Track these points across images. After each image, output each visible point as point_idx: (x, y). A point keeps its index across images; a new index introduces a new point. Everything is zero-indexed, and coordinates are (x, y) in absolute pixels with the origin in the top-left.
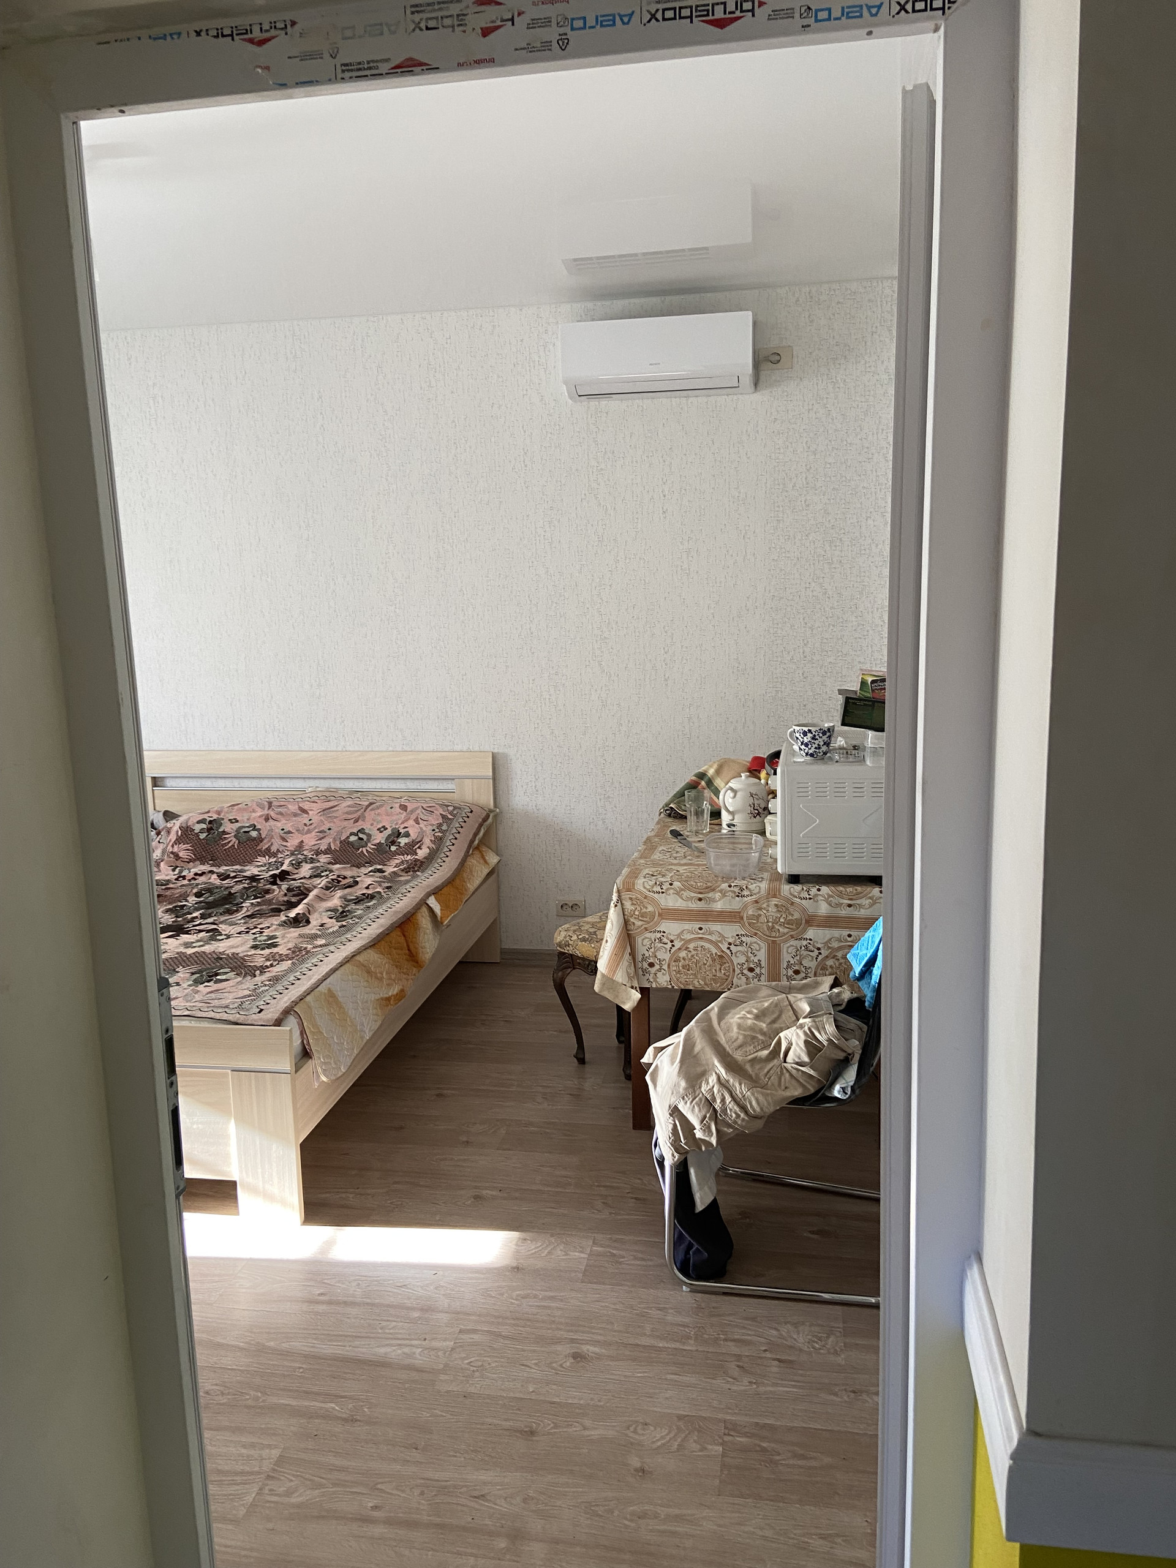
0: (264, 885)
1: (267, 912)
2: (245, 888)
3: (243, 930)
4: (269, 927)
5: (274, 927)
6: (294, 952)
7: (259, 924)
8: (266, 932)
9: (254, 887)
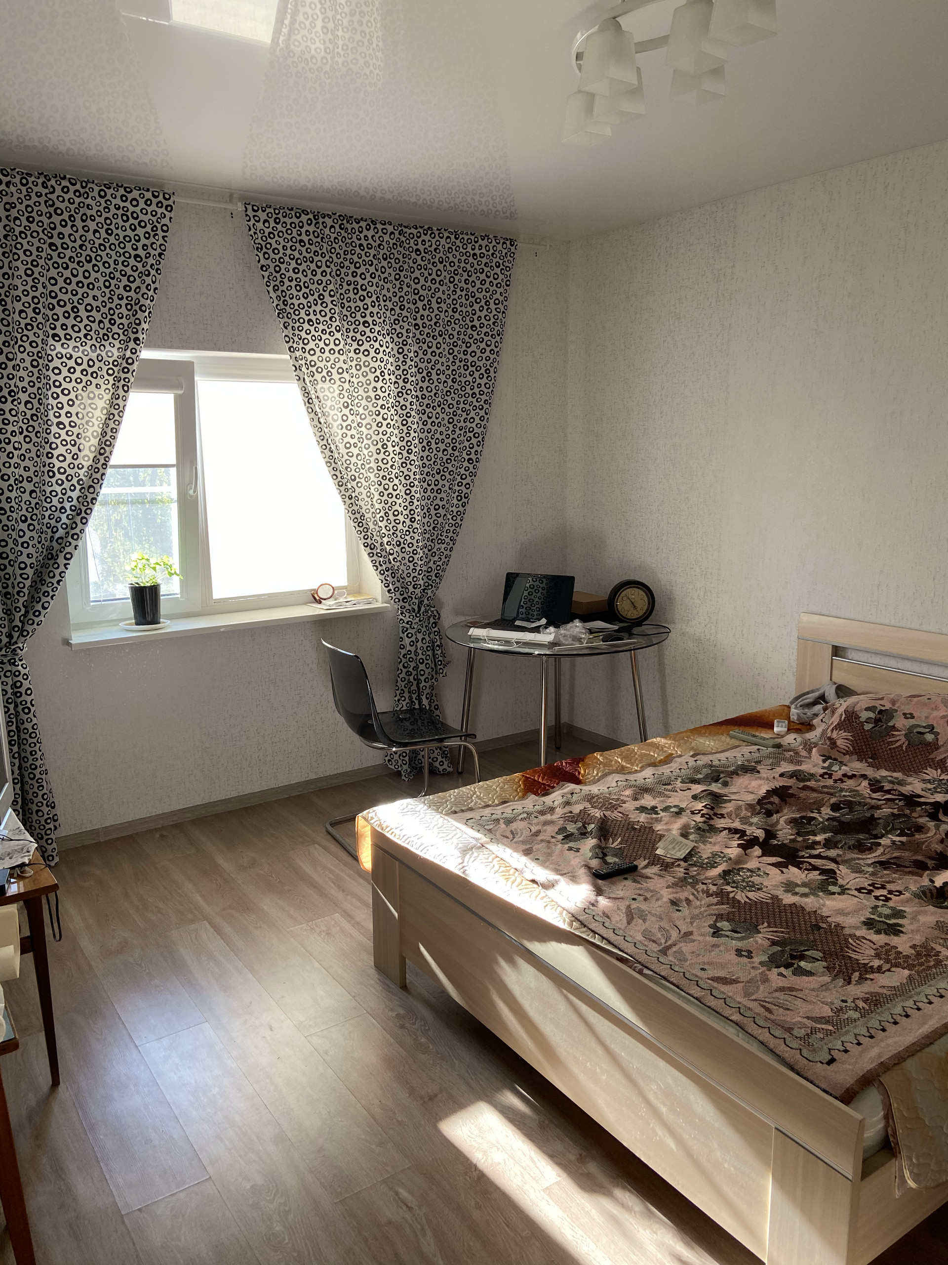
0: (920, 816)
1: (907, 864)
2: (893, 814)
3: (866, 885)
4: (900, 893)
5: (907, 895)
6: (918, 954)
7: (889, 882)
8: (895, 901)
9: (905, 816)
